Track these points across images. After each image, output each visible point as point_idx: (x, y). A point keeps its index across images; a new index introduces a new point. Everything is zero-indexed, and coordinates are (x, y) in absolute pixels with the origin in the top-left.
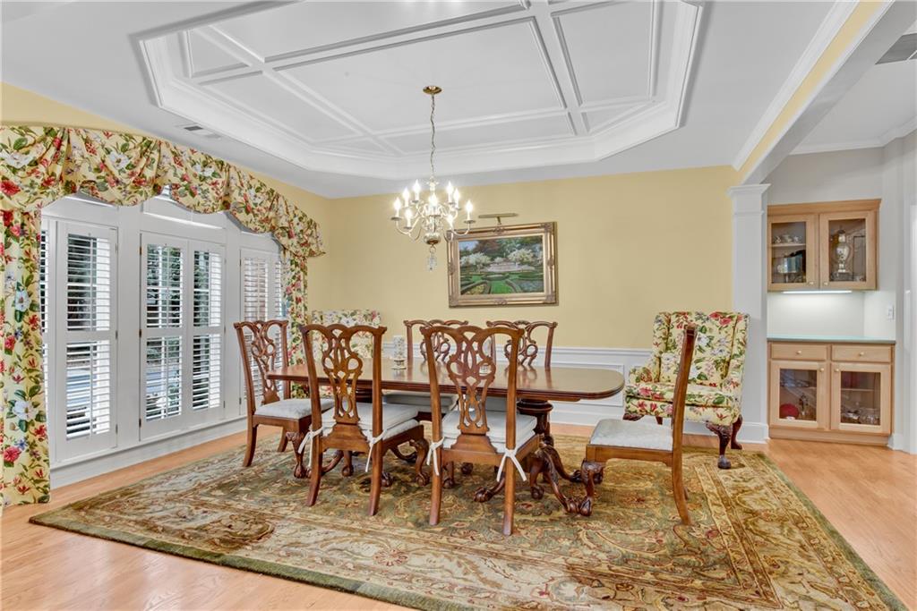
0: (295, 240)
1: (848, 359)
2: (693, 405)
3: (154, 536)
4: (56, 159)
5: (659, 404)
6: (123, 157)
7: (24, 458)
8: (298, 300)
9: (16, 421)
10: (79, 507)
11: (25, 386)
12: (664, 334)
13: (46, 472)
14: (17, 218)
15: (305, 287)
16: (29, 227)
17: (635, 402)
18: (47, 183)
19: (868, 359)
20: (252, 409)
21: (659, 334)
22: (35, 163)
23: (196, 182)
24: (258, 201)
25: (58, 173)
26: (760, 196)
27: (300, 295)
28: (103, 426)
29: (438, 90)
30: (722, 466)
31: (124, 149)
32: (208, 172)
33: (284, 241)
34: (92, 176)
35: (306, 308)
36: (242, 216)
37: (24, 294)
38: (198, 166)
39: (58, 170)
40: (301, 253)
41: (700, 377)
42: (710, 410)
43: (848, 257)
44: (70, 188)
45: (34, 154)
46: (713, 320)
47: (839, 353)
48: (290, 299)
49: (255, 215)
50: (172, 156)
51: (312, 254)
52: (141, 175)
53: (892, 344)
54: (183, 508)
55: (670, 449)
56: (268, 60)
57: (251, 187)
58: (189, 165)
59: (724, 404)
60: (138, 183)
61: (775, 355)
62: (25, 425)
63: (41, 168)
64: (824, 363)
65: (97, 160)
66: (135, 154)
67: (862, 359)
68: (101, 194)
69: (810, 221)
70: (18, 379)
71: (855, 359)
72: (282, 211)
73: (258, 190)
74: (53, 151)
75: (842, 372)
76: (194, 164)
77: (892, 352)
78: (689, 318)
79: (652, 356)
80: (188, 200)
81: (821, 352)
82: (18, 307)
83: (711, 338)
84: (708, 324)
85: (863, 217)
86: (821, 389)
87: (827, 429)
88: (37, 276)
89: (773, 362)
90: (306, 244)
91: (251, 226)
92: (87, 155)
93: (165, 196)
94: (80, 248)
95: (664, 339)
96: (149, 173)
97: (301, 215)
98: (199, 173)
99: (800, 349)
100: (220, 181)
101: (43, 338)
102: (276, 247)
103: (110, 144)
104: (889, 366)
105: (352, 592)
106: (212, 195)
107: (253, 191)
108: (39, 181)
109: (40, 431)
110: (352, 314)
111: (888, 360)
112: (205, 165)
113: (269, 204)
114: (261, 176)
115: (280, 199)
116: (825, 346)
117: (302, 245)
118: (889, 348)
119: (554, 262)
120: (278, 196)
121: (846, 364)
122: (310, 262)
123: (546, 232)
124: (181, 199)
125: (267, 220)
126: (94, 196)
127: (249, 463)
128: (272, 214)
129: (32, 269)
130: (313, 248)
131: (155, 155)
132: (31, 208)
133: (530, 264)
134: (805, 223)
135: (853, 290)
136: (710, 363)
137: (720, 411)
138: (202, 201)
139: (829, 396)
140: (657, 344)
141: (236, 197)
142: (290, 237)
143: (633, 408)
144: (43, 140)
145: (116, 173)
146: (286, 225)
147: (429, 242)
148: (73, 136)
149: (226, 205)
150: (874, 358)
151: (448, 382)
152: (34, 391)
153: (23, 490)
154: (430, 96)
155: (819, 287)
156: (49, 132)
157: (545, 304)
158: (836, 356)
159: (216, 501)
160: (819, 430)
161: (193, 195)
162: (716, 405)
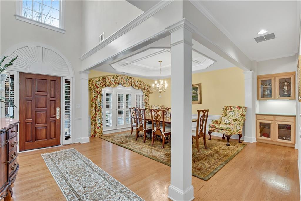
0: (146, 90)
1: (281, 120)
2: (222, 129)
3: (113, 141)
4: (104, 82)
5: (215, 129)
6: (113, 80)
7: (100, 129)
8: (147, 103)
9: (99, 123)
10: (106, 137)
11: (100, 118)
12: (225, 112)
13: (102, 131)
14: (99, 91)
15: (149, 100)
16: (100, 93)
17: (211, 128)
18: (103, 86)
19: (287, 121)
20: (132, 124)
21: (223, 112)
22: (101, 83)
23: (125, 82)
24: (138, 83)
25: (104, 84)
26: (251, 74)
27: (147, 102)
28: (111, 125)
29: (161, 61)
30: (228, 145)
31: (114, 78)
32: (127, 80)
33: (144, 91)
34: (108, 84)
35: (149, 105)
36: (134, 87)
37: (99, 103)
38: (126, 79)
39: (104, 83)
40: (147, 93)
41: (229, 123)
42: (225, 131)
43: (287, 89)
44: (106, 86)
45: (101, 82)
46: (237, 108)
47: (278, 118)
48: (145, 103)
49: (137, 86)
50: (121, 78)
51: (150, 93)
52: (116, 82)
53: (295, 116)
54: (118, 139)
55: (196, 136)
56: (131, 62)
57: (136, 81)
58: (124, 79)
59: (228, 130)
60: (116, 84)
61: (258, 119)
62: (100, 123)
63: (102, 84)
64: (273, 121)
65: (109, 81)
66: (115, 79)
67: (285, 120)
68: (110, 86)
69: (272, 79)
70: (99, 116)
71: (282, 120)
72: (143, 85)
73: (138, 81)
74: (103, 80)
75: (279, 124)
76: (125, 79)
77: (295, 119)
78: (231, 108)
79: (220, 117)
80: (124, 85)
81: (272, 118)
82: (99, 105)
83: (235, 113)
84: (235, 110)
85: (290, 77)
86: (272, 129)
87: (274, 141)
88: (101, 100)
89: (257, 120)
90: (149, 91)
91: (136, 89)
92: (108, 80)
93: (120, 85)
94: (108, 95)
95: (224, 113)
96: (117, 82)
97: (147, 85)
98: (126, 80)
99: (265, 117)
100: (130, 81)
101: (102, 110)
102: (143, 92)
103: (111, 78)
104: (294, 123)
105: (132, 150)
106: (128, 84)
107: (137, 82)
108: (101, 86)
109: (102, 125)
110: (158, 106)
111: (293, 121)
112: (127, 78)
113: (140, 84)
114: (138, 78)
115: (143, 82)
116: (273, 116)
117: (148, 91)
118: (294, 117)
119: (201, 93)
120: (142, 82)
121: (280, 122)
122: (150, 95)
123: (199, 86)
124: (123, 85)
125: (140, 87)
126: (109, 87)
127: (132, 134)
128: (140, 86)
129: (101, 99)
130: (150, 92)
131: (118, 78)
132: (100, 90)
133: (195, 94)
134: (271, 80)
135: (290, 99)
136: (232, 120)
137: (227, 131)
138: (126, 85)
139: (275, 131)
140: (222, 114)
141: (133, 84)
142: (145, 90)
143: (210, 130)
144: (102, 79)
145: (112, 82)
146: (143, 88)
147: (160, 92)
148: (106, 78)
149: (131, 85)
150: (288, 121)
151: (154, 120)
152: (101, 118)
153: (100, 134)
154: (160, 63)
155: (275, 98)
156: (103, 78)
157: (198, 104)
158: (277, 119)
159: (123, 138)
160: (272, 141)
161: (125, 84)
162: (226, 130)
